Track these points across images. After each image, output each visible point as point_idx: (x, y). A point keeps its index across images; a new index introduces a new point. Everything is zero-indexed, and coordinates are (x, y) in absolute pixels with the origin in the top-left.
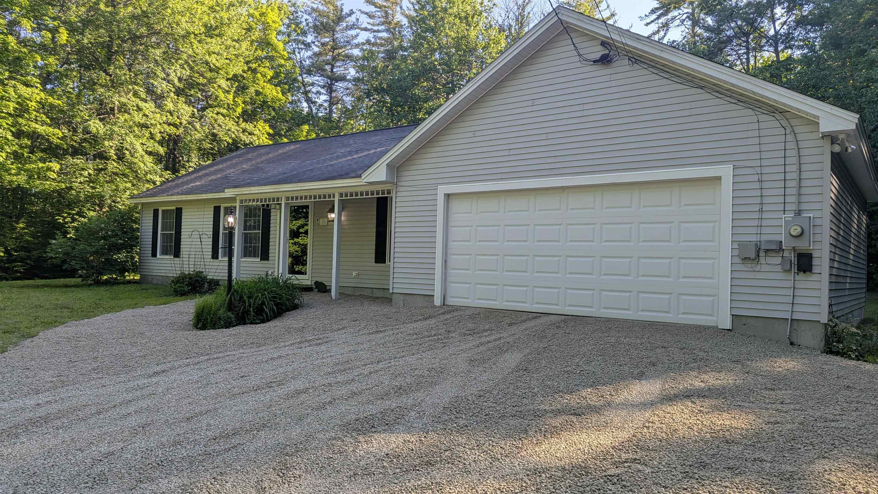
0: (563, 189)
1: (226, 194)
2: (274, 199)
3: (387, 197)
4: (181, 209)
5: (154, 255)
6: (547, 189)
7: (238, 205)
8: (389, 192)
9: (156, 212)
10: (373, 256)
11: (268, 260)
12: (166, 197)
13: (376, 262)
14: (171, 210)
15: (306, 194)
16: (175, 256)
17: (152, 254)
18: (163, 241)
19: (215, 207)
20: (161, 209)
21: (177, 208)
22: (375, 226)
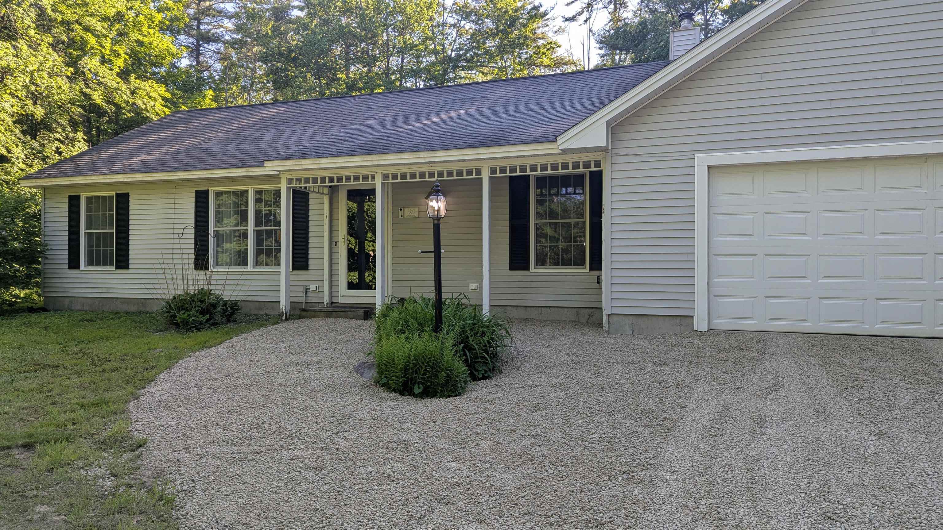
0: (926, 157)
1: (267, 169)
2: (315, 180)
3: (529, 176)
4: (127, 195)
5: (74, 263)
6: (895, 158)
7: (283, 187)
8: (598, 164)
9: (74, 201)
10: (507, 260)
11: (308, 269)
12: (101, 177)
13: (511, 269)
14: (104, 198)
15: (422, 170)
16: (117, 267)
17: (69, 264)
18: (89, 245)
19: (197, 192)
20: (83, 196)
21: (117, 194)
22: (507, 217)
